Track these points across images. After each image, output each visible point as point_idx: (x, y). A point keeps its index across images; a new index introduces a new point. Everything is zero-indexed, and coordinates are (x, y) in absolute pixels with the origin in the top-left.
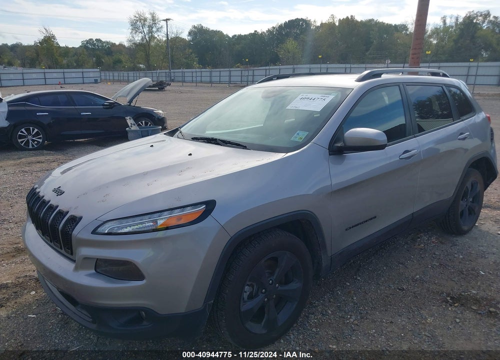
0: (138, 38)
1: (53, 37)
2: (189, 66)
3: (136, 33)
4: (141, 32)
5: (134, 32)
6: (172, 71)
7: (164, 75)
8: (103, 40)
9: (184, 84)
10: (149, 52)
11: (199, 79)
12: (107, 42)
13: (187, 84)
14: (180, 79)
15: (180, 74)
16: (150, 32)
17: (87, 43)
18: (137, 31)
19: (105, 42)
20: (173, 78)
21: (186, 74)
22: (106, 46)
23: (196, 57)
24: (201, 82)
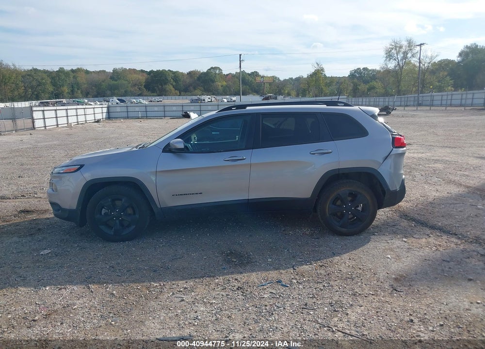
0: (392, 65)
1: (322, 70)
2: (440, 89)
3: (389, 60)
4: (395, 60)
5: (388, 60)
6: (420, 95)
7: (412, 99)
8: (370, 69)
9: (432, 108)
10: (401, 77)
11: (449, 102)
12: (373, 70)
13: (436, 108)
14: (428, 103)
15: (429, 98)
16: (405, 57)
17: (355, 72)
18: (391, 59)
19: (371, 70)
20: (420, 102)
21: (435, 98)
22: (371, 73)
23: (451, 80)
24: (451, 105)
